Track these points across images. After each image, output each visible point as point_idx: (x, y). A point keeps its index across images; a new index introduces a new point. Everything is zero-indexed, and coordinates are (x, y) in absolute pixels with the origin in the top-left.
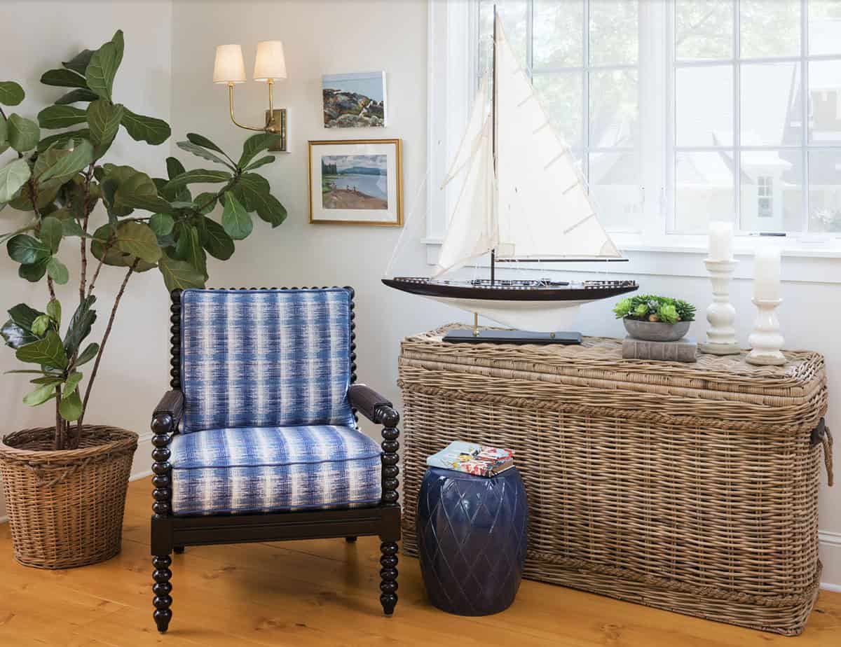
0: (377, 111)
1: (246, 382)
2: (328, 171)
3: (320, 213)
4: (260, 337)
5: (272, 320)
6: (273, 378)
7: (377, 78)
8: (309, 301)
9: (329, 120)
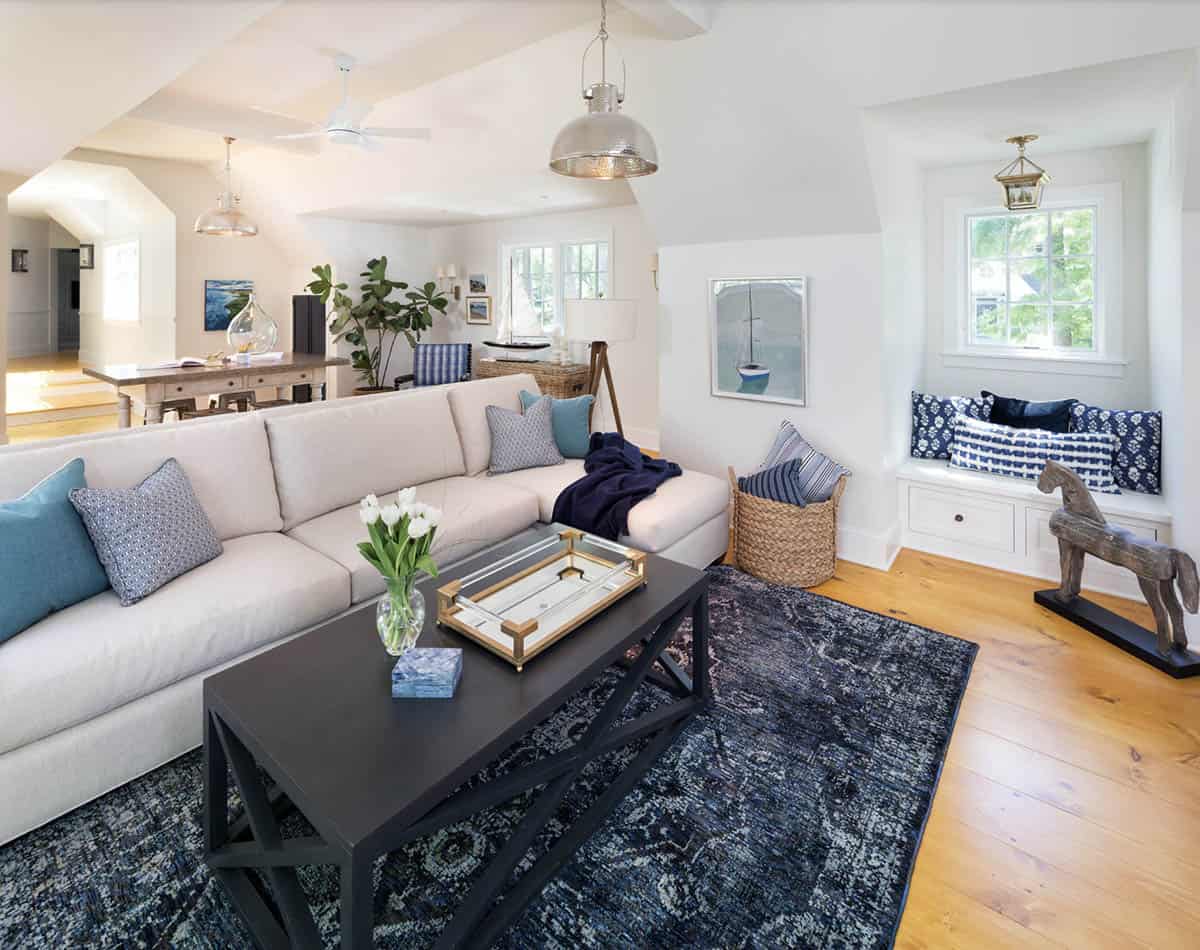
0: (484, 287)
1: (432, 372)
2: (472, 307)
3: (470, 321)
4: (437, 358)
5: (441, 353)
6: (440, 371)
7: (483, 277)
8: (453, 349)
9: (472, 290)
